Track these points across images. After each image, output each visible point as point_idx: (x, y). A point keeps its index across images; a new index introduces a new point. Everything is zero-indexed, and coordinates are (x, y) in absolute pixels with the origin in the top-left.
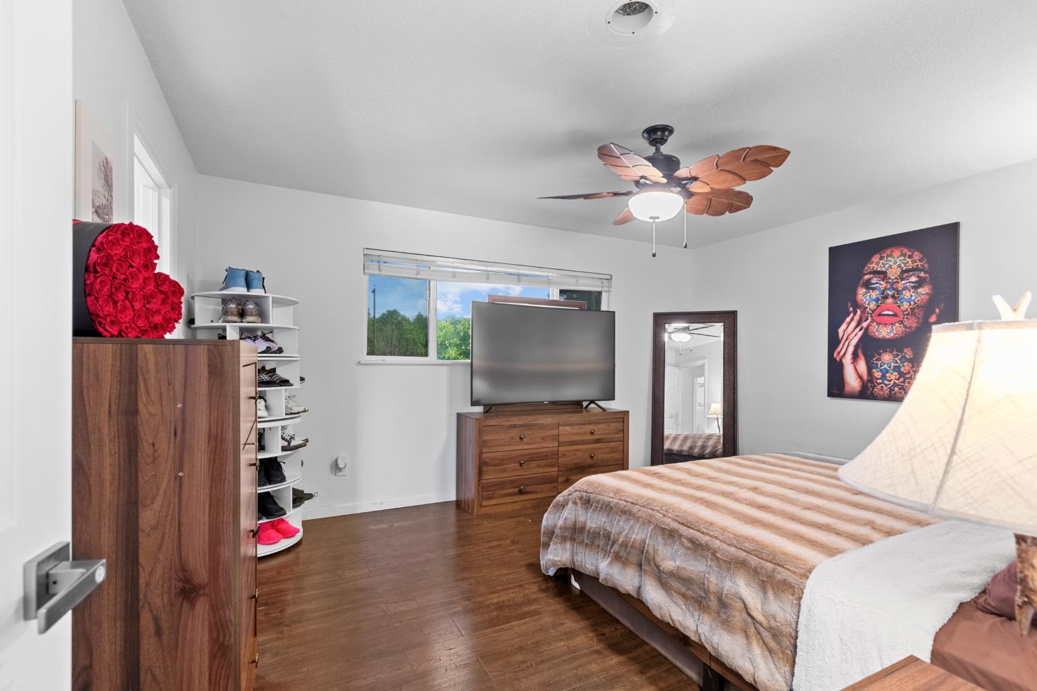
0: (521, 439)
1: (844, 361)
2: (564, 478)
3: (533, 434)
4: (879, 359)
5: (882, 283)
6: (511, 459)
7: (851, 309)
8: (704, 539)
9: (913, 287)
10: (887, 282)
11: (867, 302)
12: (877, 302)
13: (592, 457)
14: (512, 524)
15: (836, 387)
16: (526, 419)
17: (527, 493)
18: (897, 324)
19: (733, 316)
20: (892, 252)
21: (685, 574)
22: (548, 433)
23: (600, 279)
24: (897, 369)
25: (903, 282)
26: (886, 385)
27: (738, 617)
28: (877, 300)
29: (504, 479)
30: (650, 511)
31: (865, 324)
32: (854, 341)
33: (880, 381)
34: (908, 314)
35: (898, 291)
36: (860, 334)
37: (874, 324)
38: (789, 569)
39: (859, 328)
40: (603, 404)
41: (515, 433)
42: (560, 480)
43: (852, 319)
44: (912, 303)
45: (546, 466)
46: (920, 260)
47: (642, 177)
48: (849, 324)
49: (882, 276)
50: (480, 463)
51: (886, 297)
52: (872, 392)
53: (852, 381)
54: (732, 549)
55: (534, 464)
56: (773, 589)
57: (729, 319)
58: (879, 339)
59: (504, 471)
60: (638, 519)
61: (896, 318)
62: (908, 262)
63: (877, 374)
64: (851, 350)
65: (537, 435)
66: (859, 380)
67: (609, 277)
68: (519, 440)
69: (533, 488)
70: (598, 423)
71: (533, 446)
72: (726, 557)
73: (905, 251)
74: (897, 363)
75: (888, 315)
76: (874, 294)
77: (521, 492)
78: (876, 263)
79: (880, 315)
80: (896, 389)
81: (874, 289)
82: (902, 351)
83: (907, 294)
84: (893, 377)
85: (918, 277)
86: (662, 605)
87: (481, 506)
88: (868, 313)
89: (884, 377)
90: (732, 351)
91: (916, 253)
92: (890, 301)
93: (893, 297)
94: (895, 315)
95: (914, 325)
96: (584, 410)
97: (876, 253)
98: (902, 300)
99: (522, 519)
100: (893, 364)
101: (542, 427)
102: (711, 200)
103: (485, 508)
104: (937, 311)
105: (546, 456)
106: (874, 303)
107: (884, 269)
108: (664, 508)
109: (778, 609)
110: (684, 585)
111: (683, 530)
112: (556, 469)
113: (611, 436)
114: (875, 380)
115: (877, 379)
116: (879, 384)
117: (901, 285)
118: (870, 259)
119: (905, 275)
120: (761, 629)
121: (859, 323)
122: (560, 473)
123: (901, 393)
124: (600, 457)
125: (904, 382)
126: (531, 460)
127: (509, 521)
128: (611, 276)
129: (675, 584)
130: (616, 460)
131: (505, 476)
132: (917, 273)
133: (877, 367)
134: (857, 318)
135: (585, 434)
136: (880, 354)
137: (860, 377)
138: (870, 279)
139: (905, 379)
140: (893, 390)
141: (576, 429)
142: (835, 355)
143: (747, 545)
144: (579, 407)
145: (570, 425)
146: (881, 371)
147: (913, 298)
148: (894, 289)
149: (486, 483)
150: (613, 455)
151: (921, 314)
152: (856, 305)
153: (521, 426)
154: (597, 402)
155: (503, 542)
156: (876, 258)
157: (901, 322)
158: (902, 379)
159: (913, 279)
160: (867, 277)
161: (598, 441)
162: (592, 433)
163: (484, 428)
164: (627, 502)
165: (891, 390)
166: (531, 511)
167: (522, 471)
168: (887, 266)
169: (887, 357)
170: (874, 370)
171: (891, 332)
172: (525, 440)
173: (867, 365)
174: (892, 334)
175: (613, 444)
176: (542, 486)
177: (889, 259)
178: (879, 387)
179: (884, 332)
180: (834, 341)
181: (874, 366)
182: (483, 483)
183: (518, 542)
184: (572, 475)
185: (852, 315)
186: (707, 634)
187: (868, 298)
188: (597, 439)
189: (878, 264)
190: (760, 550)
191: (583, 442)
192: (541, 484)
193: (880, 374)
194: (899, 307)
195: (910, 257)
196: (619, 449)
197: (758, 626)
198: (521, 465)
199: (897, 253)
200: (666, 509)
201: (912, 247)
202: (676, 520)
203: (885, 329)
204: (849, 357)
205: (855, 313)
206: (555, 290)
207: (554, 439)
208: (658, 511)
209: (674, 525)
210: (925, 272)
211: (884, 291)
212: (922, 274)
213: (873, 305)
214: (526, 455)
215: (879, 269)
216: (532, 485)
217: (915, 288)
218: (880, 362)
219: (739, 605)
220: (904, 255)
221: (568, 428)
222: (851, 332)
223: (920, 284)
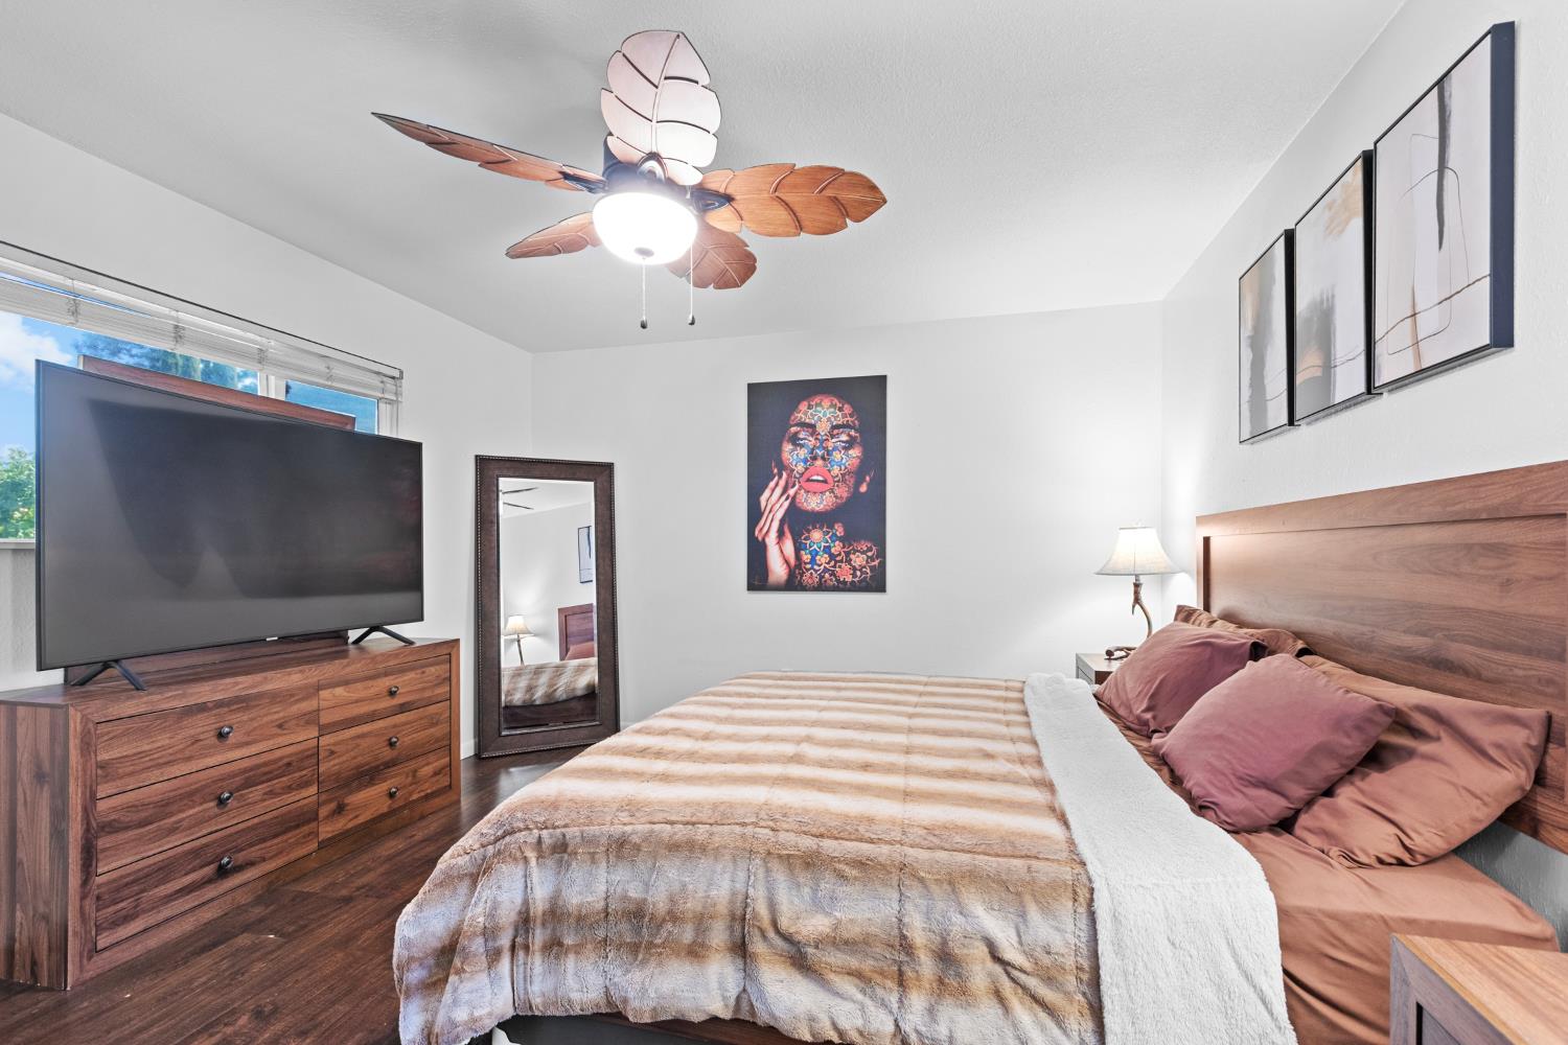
0: (221, 736)
1: (767, 540)
2: (333, 805)
3: (252, 720)
4: (806, 539)
5: (811, 439)
6: (191, 794)
7: (776, 471)
8: (882, 852)
9: (844, 448)
10: (817, 439)
11: (794, 463)
12: (805, 463)
13: (391, 745)
14: (225, 964)
15: (758, 579)
16: (237, 684)
17: (238, 869)
18: (827, 493)
19: (607, 472)
20: (822, 400)
21: (853, 932)
22: (296, 709)
23: (378, 373)
24: (827, 549)
25: (834, 440)
26: (816, 571)
27: (980, 973)
28: (805, 461)
29: (170, 853)
30: (738, 829)
31: (792, 492)
32: (780, 515)
33: (809, 566)
34: (838, 481)
35: (828, 451)
36: (787, 504)
37: (803, 491)
38: (1047, 859)
39: (784, 498)
40: (407, 630)
41: (203, 725)
42: (324, 812)
43: (777, 485)
44: (843, 468)
45: (289, 789)
46: (851, 415)
47: (654, 156)
48: (773, 490)
49: (810, 430)
50: (87, 830)
51: (814, 458)
52: (799, 581)
53: (778, 570)
54: (941, 855)
55: (256, 793)
56: (1037, 902)
57: (600, 474)
58: (807, 512)
59: (172, 831)
60: (717, 853)
61: (824, 484)
62: (838, 416)
63: (806, 557)
64: (776, 525)
65: (265, 719)
66: (785, 565)
67: (396, 374)
68: (214, 740)
69: (253, 853)
70: (402, 671)
71: (253, 749)
72: (938, 873)
73: (836, 401)
74: (827, 542)
75: (818, 481)
76: (803, 453)
77: (223, 872)
78: (804, 413)
79: (808, 480)
80: (827, 575)
81: (802, 446)
82: (832, 527)
83: (837, 456)
84: (823, 560)
85: (849, 435)
86: (815, 1011)
87: (96, 950)
88: (795, 477)
89: (813, 560)
90: (608, 527)
91: (846, 406)
92: (819, 462)
93: (823, 458)
94: (825, 482)
95: (845, 495)
96: (351, 647)
97: (804, 400)
98: (833, 463)
99: (244, 940)
100: (823, 544)
101: (276, 697)
102: (707, 252)
103: (106, 954)
104: (868, 478)
105: (289, 764)
106: (802, 464)
107: (813, 422)
108: (763, 815)
109: (1051, 931)
110: (853, 953)
111: (829, 846)
112: (313, 790)
113: (427, 694)
114: (803, 565)
115: (806, 563)
116: (808, 570)
117: (830, 445)
118: (797, 407)
119: (835, 432)
120: (1022, 977)
121: (785, 490)
122: (323, 797)
123: (831, 580)
124: (407, 740)
125: (834, 566)
126: (249, 784)
127: (206, 960)
128: (401, 372)
129: (835, 958)
130: (437, 740)
131: (176, 844)
132: (847, 430)
133: (805, 549)
134: (782, 483)
135: (377, 697)
136: (809, 531)
137: (787, 562)
138: (797, 433)
139: (836, 562)
140: (823, 577)
141: (359, 691)
142: (756, 533)
143: (958, 839)
144: (340, 641)
145: (346, 683)
146: (810, 553)
147: (844, 461)
148: (824, 448)
149: (109, 882)
150: (432, 730)
151: (852, 481)
152: (782, 467)
153: (219, 704)
154: (389, 627)
155: (229, 1030)
156: (803, 406)
157: (832, 491)
158: (832, 563)
159: (844, 438)
160: (793, 429)
161: (403, 708)
162: (392, 694)
163: (102, 729)
164: (672, 823)
165: (821, 577)
166: (258, 911)
167: (224, 817)
168: (816, 418)
169: (816, 535)
170: (803, 552)
171: (821, 503)
172: (232, 738)
173: (795, 546)
174: (822, 506)
175: (432, 709)
176: (276, 841)
177: (819, 409)
178: (808, 574)
179: (814, 503)
180: (755, 514)
181: (803, 546)
182: (99, 886)
183: (276, 1010)
184: (351, 793)
185: (776, 478)
186: (923, 1029)
187: (795, 457)
188: (402, 705)
189: (806, 413)
190: (984, 843)
191: (372, 717)
192: (276, 836)
193: (809, 556)
194: (829, 471)
195: (840, 409)
196: (443, 716)
197: (1016, 973)
198: (221, 802)
199: (826, 403)
200: (774, 818)
201: (842, 397)
202: (805, 833)
203: (814, 498)
204: (773, 535)
205: (780, 477)
206: (272, 379)
207: (308, 723)
208: (755, 825)
209: (808, 843)
210: (857, 431)
211: (813, 449)
212: (853, 433)
213: (800, 468)
214: (233, 775)
215: (807, 421)
216: (251, 845)
217: (846, 449)
218: (808, 542)
219: (981, 950)
220: (834, 406)
221: (339, 691)
222: (775, 502)
223: (850, 445)
